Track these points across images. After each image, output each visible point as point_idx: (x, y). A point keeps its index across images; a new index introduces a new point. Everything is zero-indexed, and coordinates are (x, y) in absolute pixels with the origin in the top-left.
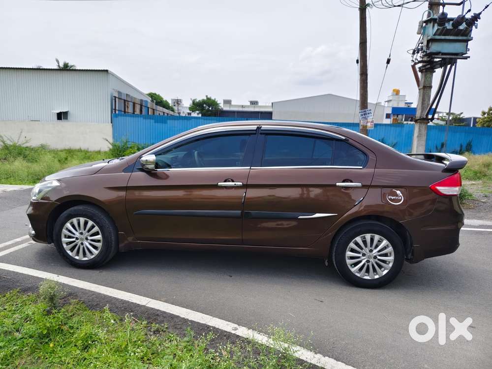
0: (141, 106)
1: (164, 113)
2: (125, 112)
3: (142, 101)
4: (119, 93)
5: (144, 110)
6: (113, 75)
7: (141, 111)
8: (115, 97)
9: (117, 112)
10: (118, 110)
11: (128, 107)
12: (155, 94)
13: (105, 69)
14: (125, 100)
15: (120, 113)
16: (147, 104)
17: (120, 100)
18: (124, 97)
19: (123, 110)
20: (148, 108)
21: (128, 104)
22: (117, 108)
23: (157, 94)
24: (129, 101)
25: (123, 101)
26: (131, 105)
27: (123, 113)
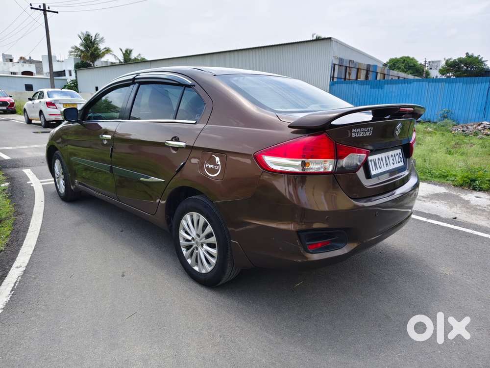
0: (368, 71)
1: (399, 77)
2: (345, 79)
3: (369, 66)
4: (341, 60)
5: (371, 76)
6: (337, 42)
7: (367, 77)
8: (334, 64)
9: (335, 80)
10: (337, 78)
11: (350, 74)
12: (408, 57)
13: (329, 37)
14: (346, 67)
15: (339, 80)
16: (376, 69)
17: (341, 67)
18: (346, 64)
19: (343, 77)
20: (377, 73)
21: (349, 70)
22: (336, 76)
23: (411, 57)
24: (351, 67)
25: (344, 68)
26: (354, 71)
27: (343, 80)
